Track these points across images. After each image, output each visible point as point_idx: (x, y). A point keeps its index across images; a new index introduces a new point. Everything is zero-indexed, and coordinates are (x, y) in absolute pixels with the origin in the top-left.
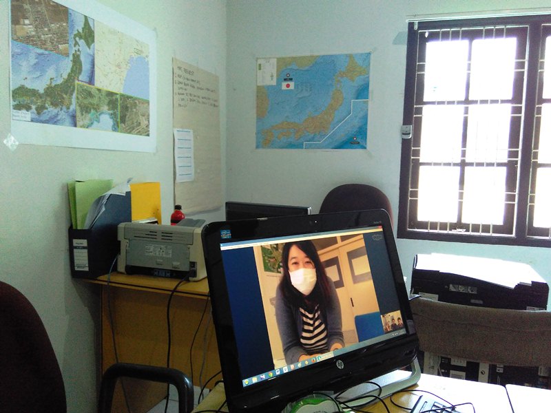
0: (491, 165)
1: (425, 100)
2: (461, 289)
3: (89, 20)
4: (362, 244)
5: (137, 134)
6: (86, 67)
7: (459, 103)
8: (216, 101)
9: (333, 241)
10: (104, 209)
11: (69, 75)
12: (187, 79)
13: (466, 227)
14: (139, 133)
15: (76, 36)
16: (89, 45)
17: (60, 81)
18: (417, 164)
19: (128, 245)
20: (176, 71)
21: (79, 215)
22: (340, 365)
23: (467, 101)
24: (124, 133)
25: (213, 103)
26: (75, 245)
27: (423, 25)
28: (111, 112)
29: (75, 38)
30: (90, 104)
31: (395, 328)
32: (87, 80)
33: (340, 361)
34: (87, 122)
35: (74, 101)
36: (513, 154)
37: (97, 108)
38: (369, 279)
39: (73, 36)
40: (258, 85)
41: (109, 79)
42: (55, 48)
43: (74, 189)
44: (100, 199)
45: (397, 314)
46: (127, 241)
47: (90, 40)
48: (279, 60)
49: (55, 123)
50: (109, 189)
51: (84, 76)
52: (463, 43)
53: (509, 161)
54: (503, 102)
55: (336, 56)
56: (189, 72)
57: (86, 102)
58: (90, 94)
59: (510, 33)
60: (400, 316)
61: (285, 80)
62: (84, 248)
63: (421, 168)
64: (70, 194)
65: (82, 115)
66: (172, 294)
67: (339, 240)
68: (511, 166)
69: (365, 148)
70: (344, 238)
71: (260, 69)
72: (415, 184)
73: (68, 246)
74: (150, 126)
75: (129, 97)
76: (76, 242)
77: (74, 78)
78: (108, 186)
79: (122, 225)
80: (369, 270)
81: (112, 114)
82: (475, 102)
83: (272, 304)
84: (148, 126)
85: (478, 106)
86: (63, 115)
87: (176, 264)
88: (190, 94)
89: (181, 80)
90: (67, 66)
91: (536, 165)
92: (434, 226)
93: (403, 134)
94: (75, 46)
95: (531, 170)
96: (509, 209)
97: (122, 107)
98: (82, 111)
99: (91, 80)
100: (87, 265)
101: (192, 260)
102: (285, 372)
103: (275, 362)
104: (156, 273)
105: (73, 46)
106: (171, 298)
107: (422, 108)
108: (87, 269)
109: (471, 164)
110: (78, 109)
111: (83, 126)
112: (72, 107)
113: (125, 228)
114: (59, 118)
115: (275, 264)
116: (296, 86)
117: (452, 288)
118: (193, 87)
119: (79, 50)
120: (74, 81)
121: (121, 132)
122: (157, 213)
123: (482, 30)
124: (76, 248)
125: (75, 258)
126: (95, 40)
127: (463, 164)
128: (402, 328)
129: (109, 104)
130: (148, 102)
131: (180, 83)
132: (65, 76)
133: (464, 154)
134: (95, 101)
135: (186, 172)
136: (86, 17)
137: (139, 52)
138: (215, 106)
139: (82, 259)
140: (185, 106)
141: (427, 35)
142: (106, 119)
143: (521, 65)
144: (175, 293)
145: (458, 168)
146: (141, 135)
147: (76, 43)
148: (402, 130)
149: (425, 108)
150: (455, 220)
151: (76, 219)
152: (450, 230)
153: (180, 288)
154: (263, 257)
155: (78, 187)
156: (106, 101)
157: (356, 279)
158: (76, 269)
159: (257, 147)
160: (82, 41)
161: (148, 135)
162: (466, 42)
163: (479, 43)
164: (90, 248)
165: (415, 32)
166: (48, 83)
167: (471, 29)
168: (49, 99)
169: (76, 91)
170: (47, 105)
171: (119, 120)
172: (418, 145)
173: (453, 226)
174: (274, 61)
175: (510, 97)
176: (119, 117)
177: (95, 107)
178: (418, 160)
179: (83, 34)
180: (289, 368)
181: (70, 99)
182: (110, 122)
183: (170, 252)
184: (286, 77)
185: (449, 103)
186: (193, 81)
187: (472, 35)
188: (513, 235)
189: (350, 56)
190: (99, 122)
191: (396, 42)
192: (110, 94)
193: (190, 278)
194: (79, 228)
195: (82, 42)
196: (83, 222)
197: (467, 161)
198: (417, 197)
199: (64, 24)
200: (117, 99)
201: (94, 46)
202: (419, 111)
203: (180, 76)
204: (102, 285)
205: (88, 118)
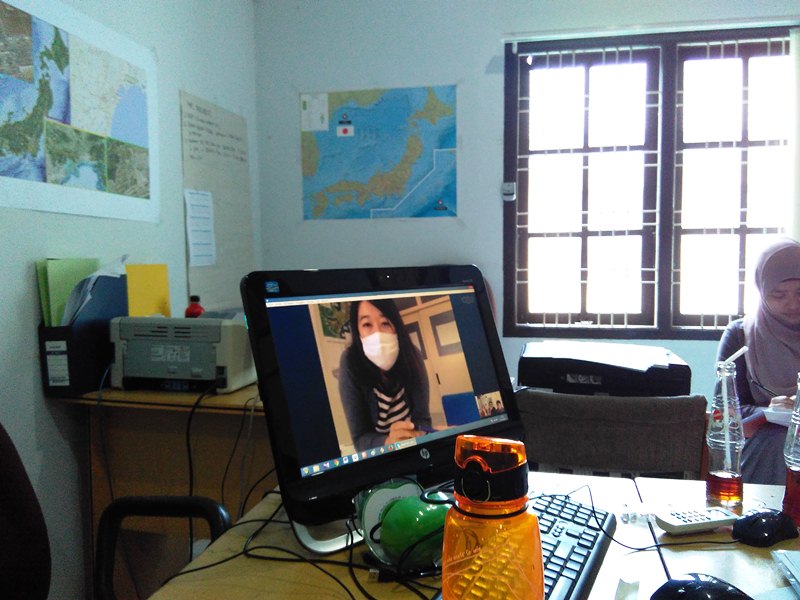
0: (621, 233)
1: (531, 148)
2: (582, 379)
3: (61, 32)
4: (448, 307)
5: (132, 195)
6: (58, 98)
7: (576, 151)
8: (243, 153)
9: (412, 302)
10: (89, 297)
11: (34, 110)
12: (202, 121)
13: (593, 318)
14: (135, 194)
15: (43, 54)
16: (61, 68)
17: (21, 117)
18: (525, 235)
19: (126, 348)
20: (187, 109)
21: (54, 307)
22: (425, 455)
23: (586, 149)
24: (114, 193)
25: (239, 155)
26: (48, 349)
27: (525, 47)
28: (95, 163)
29: (41, 58)
30: (65, 150)
31: (494, 413)
32: (61, 118)
33: (425, 450)
34: (61, 176)
35: (42, 146)
36: (649, 218)
37: (74, 157)
38: (458, 352)
39: (38, 54)
40: (303, 130)
41: (91, 117)
42: (15, 72)
43: (45, 271)
44: (83, 284)
45: (495, 396)
46: (125, 342)
47: (63, 60)
48: (331, 95)
49: (16, 175)
50: (95, 270)
51: (55, 112)
52: (578, 71)
53: (645, 227)
54: (633, 148)
55: (410, 89)
56: (205, 112)
57: (59, 147)
58: (64, 137)
59: (638, 56)
60: (500, 399)
61: (341, 123)
62: (62, 353)
63: (531, 241)
64: (40, 278)
65: (54, 165)
66: (192, 412)
67: (419, 301)
68: (647, 234)
69: (455, 215)
70: (425, 299)
71: (305, 108)
72: (523, 263)
73: (37, 352)
74: (151, 185)
75: (119, 143)
76: (50, 345)
77: (42, 114)
78: (93, 265)
79: (116, 321)
80: (459, 340)
81: (95, 166)
82: (596, 150)
83: (335, 376)
84: (147, 185)
85: (601, 154)
86: (27, 164)
87: (196, 370)
88: (207, 143)
89: (193, 121)
90: (31, 95)
91: (680, 231)
92: (550, 318)
93: (505, 194)
94: (42, 68)
95: (673, 238)
96: (648, 291)
97: (110, 157)
98: (54, 160)
99: (66, 118)
100: (67, 378)
101: (220, 363)
102: (354, 460)
103: (341, 447)
104: (167, 386)
105: (39, 68)
106: (191, 416)
107: (527, 159)
108: (67, 383)
109: (595, 234)
110: (48, 156)
111: (56, 182)
112: (40, 154)
113: (120, 324)
114: (22, 168)
115: (337, 328)
116: (357, 131)
117: (570, 379)
118: (211, 132)
119: (47, 75)
120: (41, 117)
121: (110, 192)
122: (164, 308)
123: (601, 54)
124: (50, 353)
125: (50, 368)
126: (71, 61)
127: (585, 234)
128: (503, 413)
129: (91, 152)
130: (146, 151)
131: (192, 125)
132: (30, 111)
133: (585, 219)
134: (71, 147)
135: (204, 252)
136: (56, 29)
137: (132, 81)
138: (242, 160)
139: (59, 369)
140: (200, 158)
141: (529, 61)
142: (88, 173)
143: (653, 99)
144: (197, 410)
145: (579, 239)
146: (137, 196)
147: (44, 66)
148: (502, 189)
149: (532, 159)
150: (578, 311)
151: (49, 312)
152: (573, 323)
153: (202, 403)
154: (322, 318)
155: (52, 268)
156: (88, 149)
157: (443, 351)
158: (51, 384)
159: (306, 218)
160: (52, 61)
161: (148, 197)
162: (581, 69)
163: (599, 71)
164: (70, 353)
165: (515, 56)
166: (6, 119)
167: (588, 52)
168: (7, 141)
169: (45, 131)
170: (4, 151)
171: (106, 175)
172: (526, 210)
173: (576, 318)
174: (324, 97)
175: (641, 141)
176: (106, 171)
177: (72, 154)
178: (526, 229)
179: (53, 53)
180: (360, 456)
181: (37, 143)
182: (94, 177)
183: (188, 354)
184: (342, 119)
185: (563, 151)
186: (210, 123)
187: (589, 60)
188: (655, 326)
189: (429, 90)
190: (78, 177)
191: (490, 70)
192: (93, 138)
193: (218, 390)
194: (54, 324)
195: (51, 64)
196: (60, 318)
197: (590, 229)
198: (526, 280)
199: (27, 38)
200: (102, 146)
201: (69, 71)
202: (524, 163)
203: (190, 116)
204: (89, 405)
205: (62, 170)
